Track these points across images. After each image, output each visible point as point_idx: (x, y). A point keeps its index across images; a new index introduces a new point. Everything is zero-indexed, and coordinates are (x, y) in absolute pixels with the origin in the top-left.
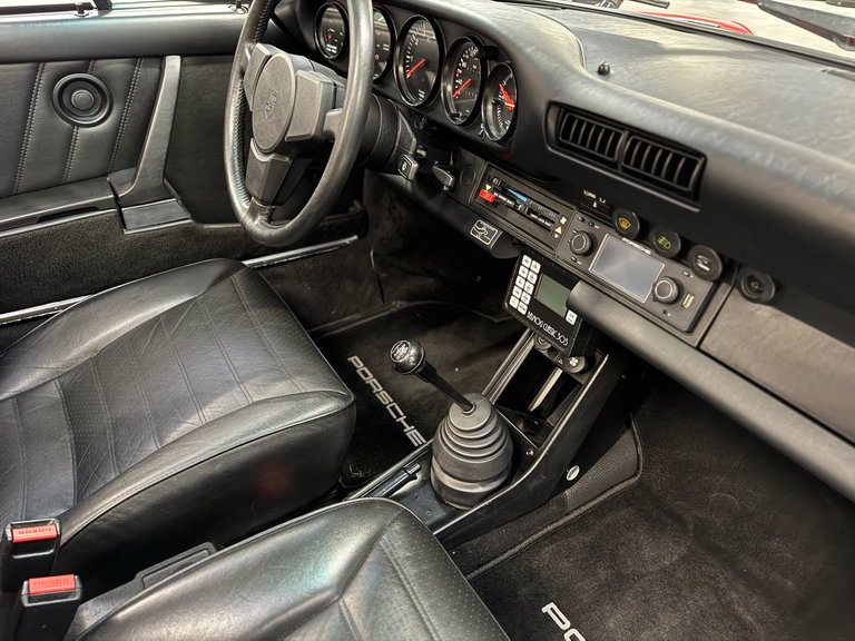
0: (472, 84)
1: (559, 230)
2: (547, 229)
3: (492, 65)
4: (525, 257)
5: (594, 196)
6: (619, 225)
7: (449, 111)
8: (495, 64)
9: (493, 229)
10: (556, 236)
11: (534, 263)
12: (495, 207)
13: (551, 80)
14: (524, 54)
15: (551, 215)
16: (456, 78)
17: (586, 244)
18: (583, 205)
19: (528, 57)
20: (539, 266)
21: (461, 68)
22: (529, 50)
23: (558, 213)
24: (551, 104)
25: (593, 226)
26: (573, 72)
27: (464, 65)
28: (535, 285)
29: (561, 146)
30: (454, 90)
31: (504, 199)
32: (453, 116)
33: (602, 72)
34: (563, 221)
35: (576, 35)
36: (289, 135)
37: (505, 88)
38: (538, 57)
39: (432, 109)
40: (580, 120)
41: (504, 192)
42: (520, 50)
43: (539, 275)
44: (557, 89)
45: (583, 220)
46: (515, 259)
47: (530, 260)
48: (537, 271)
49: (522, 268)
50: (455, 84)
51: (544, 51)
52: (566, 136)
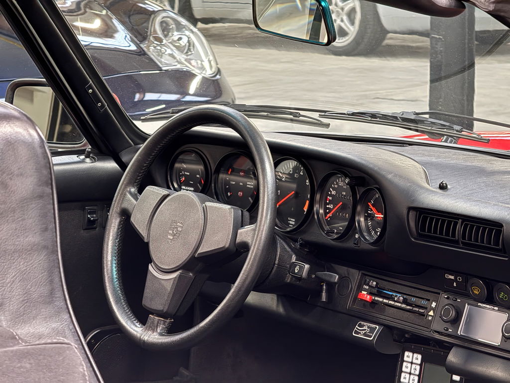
0: (343, 208)
1: (431, 313)
2: (422, 315)
3: (360, 191)
4: (407, 353)
5: (452, 277)
6: (473, 293)
7: (323, 230)
8: (363, 190)
9: (374, 326)
10: (430, 318)
11: (415, 355)
12: (373, 308)
13: (407, 194)
14: (387, 179)
15: (423, 302)
16: (326, 204)
17: (453, 314)
18: (447, 287)
19: (390, 181)
20: (420, 357)
21: (331, 195)
22: (390, 176)
23: (429, 300)
24: (410, 209)
25: (456, 300)
26: (422, 188)
27: (334, 193)
28: (419, 376)
29: (420, 236)
30: (326, 213)
31: (381, 300)
32: (329, 233)
33: (443, 187)
34: (434, 305)
35: (422, 165)
36: (200, 251)
37: (373, 205)
38: (396, 180)
39: (304, 232)
40: (431, 218)
41: (380, 294)
42: (384, 176)
43: (421, 365)
44: (412, 199)
45: (448, 298)
46: (398, 355)
47: (411, 354)
48: (419, 362)
49: (405, 364)
50: (326, 209)
51: (401, 177)
52: (423, 229)
